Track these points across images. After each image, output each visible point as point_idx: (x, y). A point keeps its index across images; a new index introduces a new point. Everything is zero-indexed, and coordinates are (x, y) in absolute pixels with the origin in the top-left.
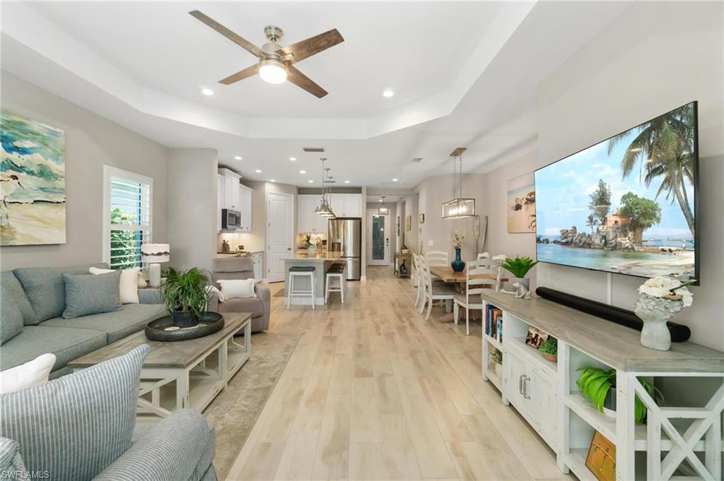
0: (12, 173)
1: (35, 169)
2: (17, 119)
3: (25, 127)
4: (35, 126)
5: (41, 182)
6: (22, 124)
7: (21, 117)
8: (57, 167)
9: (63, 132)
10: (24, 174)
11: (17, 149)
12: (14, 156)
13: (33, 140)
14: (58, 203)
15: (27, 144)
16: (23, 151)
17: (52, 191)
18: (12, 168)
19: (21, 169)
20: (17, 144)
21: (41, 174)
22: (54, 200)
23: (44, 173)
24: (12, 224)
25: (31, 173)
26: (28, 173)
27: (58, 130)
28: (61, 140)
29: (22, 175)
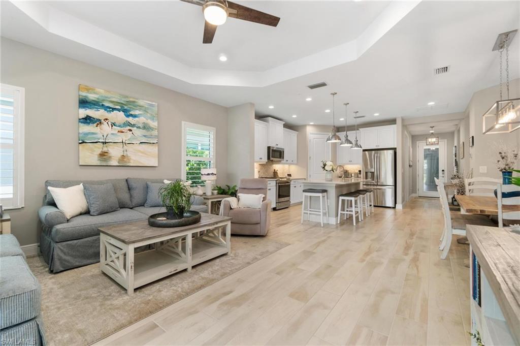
0: (129, 128)
1: (141, 125)
2: (131, 100)
3: (136, 104)
4: (141, 102)
5: (144, 132)
6: (134, 102)
7: (133, 98)
8: (154, 124)
9: (156, 104)
10: (135, 128)
11: (131, 115)
12: (130, 119)
13: (140, 110)
14: (153, 143)
15: (137, 112)
16: (134, 116)
17: (151, 137)
18: (129, 126)
19: (133, 126)
20: (132, 113)
21: (144, 128)
22: (151, 142)
23: (146, 127)
24: (129, 155)
25: (139, 127)
26: (137, 127)
27: (154, 103)
28: (155, 109)
29: (134, 129)
